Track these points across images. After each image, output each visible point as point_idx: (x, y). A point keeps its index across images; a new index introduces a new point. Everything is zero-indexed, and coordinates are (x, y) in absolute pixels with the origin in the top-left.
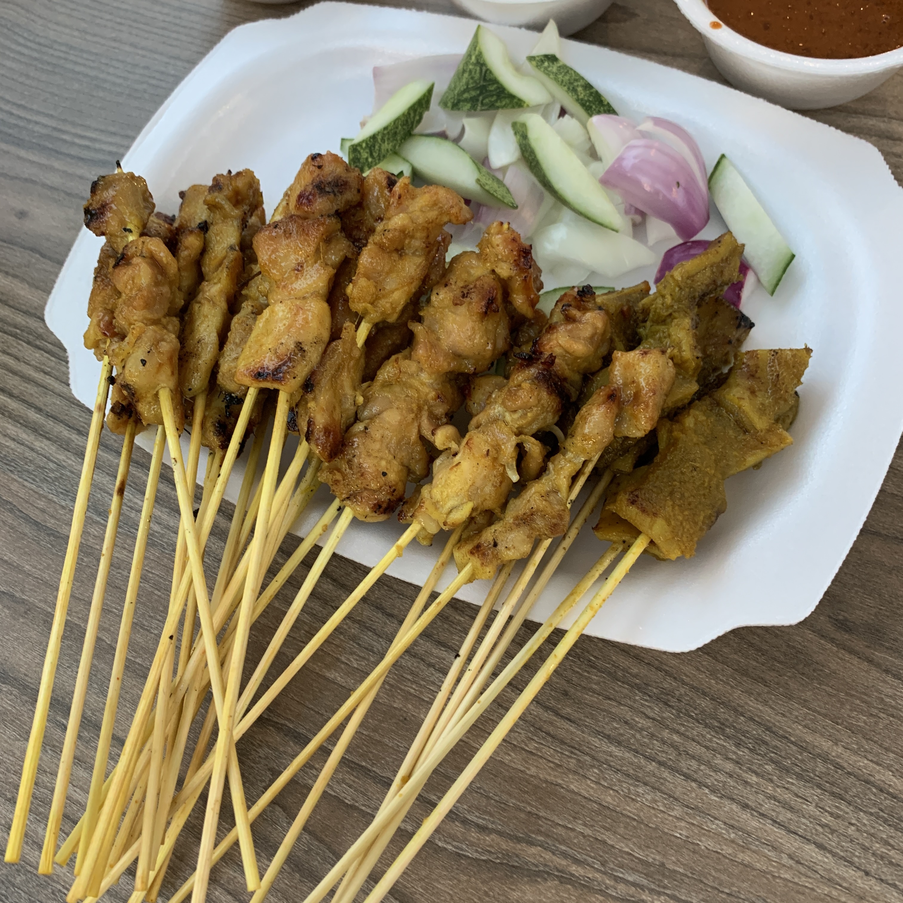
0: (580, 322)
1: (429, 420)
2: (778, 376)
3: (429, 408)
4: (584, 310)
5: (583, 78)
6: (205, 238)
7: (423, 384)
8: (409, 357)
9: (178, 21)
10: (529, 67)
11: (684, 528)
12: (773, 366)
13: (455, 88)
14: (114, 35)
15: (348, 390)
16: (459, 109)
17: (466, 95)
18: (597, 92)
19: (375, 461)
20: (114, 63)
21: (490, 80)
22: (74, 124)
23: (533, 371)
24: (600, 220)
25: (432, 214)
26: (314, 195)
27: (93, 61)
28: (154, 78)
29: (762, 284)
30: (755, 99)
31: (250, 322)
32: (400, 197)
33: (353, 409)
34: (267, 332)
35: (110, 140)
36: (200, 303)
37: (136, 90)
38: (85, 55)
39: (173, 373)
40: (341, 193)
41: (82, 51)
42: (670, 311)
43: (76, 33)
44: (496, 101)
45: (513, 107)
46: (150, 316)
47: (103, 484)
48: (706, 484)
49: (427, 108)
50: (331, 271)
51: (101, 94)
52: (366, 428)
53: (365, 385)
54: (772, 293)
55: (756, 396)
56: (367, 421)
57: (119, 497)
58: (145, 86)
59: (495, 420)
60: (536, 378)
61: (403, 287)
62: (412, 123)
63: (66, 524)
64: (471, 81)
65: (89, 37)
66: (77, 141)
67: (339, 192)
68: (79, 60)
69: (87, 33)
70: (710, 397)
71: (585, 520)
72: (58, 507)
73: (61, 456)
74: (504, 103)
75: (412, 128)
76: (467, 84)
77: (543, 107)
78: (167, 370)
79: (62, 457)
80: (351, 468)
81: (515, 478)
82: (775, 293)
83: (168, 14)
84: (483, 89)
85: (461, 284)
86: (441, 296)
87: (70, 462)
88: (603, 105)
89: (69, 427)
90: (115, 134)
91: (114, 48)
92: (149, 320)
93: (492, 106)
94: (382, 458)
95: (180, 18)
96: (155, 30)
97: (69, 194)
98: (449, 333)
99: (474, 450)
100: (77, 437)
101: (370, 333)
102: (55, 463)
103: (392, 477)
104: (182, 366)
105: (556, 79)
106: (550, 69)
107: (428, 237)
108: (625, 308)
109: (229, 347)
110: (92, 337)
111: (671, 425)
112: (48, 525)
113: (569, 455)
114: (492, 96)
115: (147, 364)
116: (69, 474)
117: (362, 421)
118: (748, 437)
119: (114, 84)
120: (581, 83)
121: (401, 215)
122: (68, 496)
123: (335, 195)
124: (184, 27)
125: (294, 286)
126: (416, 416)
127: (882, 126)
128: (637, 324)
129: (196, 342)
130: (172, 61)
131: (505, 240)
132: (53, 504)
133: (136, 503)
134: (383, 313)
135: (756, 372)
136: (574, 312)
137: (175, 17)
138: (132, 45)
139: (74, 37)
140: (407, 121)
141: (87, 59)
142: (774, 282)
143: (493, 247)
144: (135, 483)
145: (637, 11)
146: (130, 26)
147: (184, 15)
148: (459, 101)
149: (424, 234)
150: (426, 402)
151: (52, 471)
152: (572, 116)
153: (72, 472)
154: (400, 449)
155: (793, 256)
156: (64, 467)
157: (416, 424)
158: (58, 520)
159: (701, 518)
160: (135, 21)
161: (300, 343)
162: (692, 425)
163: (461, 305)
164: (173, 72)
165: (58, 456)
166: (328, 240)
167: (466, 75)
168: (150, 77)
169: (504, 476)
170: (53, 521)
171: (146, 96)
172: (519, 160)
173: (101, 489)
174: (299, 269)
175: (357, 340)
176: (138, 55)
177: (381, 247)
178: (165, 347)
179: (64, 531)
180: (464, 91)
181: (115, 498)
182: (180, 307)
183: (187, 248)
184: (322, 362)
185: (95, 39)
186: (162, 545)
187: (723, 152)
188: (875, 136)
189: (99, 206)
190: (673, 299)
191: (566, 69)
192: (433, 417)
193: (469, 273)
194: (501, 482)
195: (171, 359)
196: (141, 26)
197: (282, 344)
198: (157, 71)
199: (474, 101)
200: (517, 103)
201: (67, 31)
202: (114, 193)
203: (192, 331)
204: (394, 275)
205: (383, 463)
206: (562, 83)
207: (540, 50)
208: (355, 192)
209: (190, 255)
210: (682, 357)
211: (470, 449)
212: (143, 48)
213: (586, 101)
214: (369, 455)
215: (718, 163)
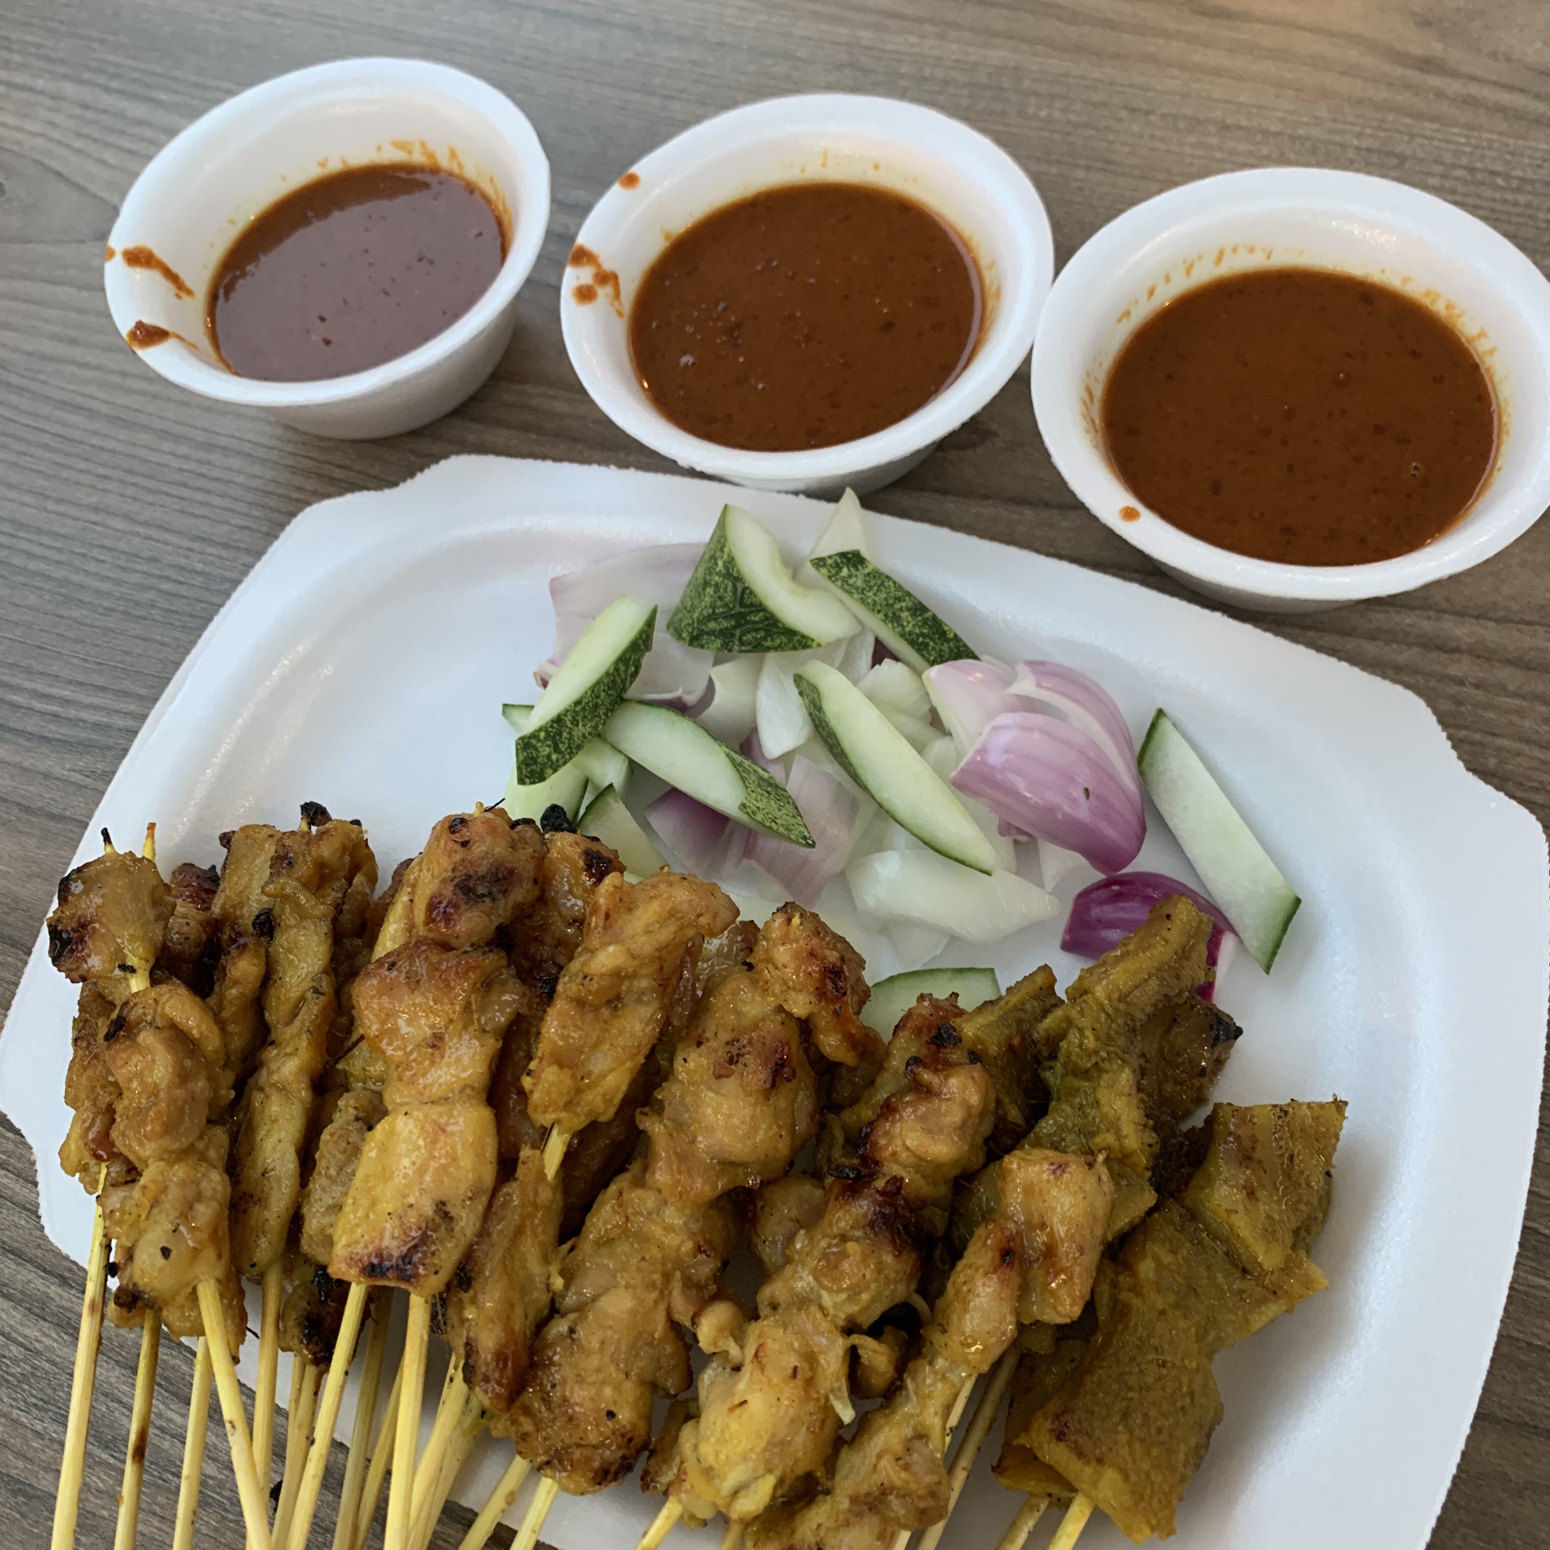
0: (938, 1095)
1: (683, 1292)
2: (1291, 1158)
3: (683, 1274)
4: (945, 1067)
5: (909, 594)
6: (267, 952)
7: (669, 1229)
8: (640, 1183)
9: (204, 470)
10: (818, 576)
11: (1152, 1484)
12: (1281, 1138)
13: (693, 608)
14: (94, 499)
15: (535, 1267)
16: (702, 647)
17: (712, 625)
18: (934, 618)
19: (593, 1391)
20: (96, 553)
21: (752, 605)
22: (29, 672)
23: (863, 1207)
24: (957, 854)
25: (665, 935)
26: (456, 906)
27: (59, 550)
28: (168, 578)
29: (1246, 950)
30: (1206, 612)
31: (354, 1137)
32: (607, 916)
33: (545, 1298)
34: (386, 1175)
35: (95, 701)
36: (262, 1089)
37: (137, 604)
38: (46, 540)
39: (220, 1256)
40: (505, 892)
41: (39, 531)
42: (1094, 1059)
43: (28, 499)
44: (765, 639)
45: (795, 648)
46: (176, 1146)
47: (111, 1384)
48: (1185, 1389)
49: (648, 648)
50: (493, 1044)
51: (76, 613)
52: (572, 1331)
53: (567, 1246)
54: (1267, 970)
55: (1257, 1199)
56: (572, 1316)
57: (136, 1466)
58: (150, 595)
59: (803, 1302)
60: (872, 1225)
61: (623, 1063)
62: (623, 682)
63: (46, 1470)
64: (719, 603)
65: (51, 506)
66: (37, 705)
67: (500, 892)
68: (36, 550)
69: (46, 497)
70: (1177, 1200)
71: (979, 1449)
72: (30, 1435)
73: (31, 1331)
74: (778, 642)
75: (624, 690)
76: (713, 606)
77: (844, 646)
78: (210, 1254)
79: (32, 1333)
80: (549, 1409)
81: (847, 1414)
82: (1272, 970)
83: (186, 457)
84: (740, 619)
85: (725, 1036)
86: (691, 1065)
87: (48, 1342)
88: (948, 640)
89: (45, 1271)
90: (103, 689)
91: (95, 524)
92: (170, 1152)
93: (758, 647)
94: (604, 1383)
95: (209, 463)
96: (166, 488)
97: (27, 809)
98: (709, 1130)
99: (769, 1371)
100: (59, 1290)
101: (570, 1145)
102: (22, 1345)
103: (625, 1415)
104: (236, 1221)
105: (863, 601)
106: (851, 581)
107: (661, 969)
108: (1016, 1041)
109: (318, 1183)
110: (74, 1158)
111: (1117, 1273)
112: (13, 1472)
113: (940, 1363)
114: (757, 630)
115: (173, 1255)
116: (47, 1366)
117: (563, 1316)
118: (1250, 1284)
119: (97, 592)
120: (907, 603)
121: (611, 949)
122: (46, 1411)
123: (494, 900)
124: (218, 480)
125: (430, 1079)
126: (662, 1293)
127: (1427, 626)
128: (1039, 1063)
129: (260, 1172)
130: (196, 546)
131: (797, 955)
132: (22, 1431)
133: (170, 1420)
134: (590, 1113)
135: (1253, 1148)
136: (926, 1076)
137: (200, 462)
138: (127, 517)
139: (27, 505)
140: (614, 682)
141: (49, 547)
142: (1269, 947)
143: (777, 968)
144: (166, 1379)
145: (994, 427)
146: (122, 482)
147: (214, 457)
148: (702, 633)
149: (656, 966)
150: (678, 1263)
151: (16, 1361)
152: (896, 659)
153: (54, 1363)
154: (637, 1355)
155: (1298, 901)
156: (38, 1353)
157: (662, 1307)
158: (30, 1461)
159: (1182, 1456)
160: (130, 471)
161: (444, 1203)
162: (1152, 1276)
163: (728, 1076)
164: (199, 567)
165: (27, 1332)
166: (487, 985)
167: (710, 590)
168: (160, 577)
169: (828, 1409)
170: (20, 1464)
171: (156, 614)
172: (809, 740)
173: (106, 1395)
174: (436, 1042)
175: (546, 1171)
176: (138, 534)
177: (580, 1003)
178: (205, 1212)
179: (44, 1484)
180: (710, 618)
181: (130, 1469)
182: (227, 1101)
183: (236, 982)
184: (483, 1233)
185: (62, 508)
186: (220, 1504)
187: (1160, 706)
188: (1417, 645)
189: (74, 925)
190: (1097, 1038)
191: (879, 579)
192: (689, 1284)
193: (738, 1013)
194: (823, 1422)
195: (214, 1236)
196: (139, 480)
197: (411, 1206)
198: (170, 566)
199: (726, 636)
200: (800, 642)
201: (13, 495)
202: (99, 901)
203: (251, 1149)
204: (606, 1047)
205: (608, 1391)
206: (873, 608)
207: (830, 547)
208: (529, 886)
209: (242, 994)
210: (1122, 1146)
211: (762, 1369)
212: (145, 524)
213: (918, 636)
214: (580, 1380)
215: (1153, 727)
